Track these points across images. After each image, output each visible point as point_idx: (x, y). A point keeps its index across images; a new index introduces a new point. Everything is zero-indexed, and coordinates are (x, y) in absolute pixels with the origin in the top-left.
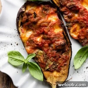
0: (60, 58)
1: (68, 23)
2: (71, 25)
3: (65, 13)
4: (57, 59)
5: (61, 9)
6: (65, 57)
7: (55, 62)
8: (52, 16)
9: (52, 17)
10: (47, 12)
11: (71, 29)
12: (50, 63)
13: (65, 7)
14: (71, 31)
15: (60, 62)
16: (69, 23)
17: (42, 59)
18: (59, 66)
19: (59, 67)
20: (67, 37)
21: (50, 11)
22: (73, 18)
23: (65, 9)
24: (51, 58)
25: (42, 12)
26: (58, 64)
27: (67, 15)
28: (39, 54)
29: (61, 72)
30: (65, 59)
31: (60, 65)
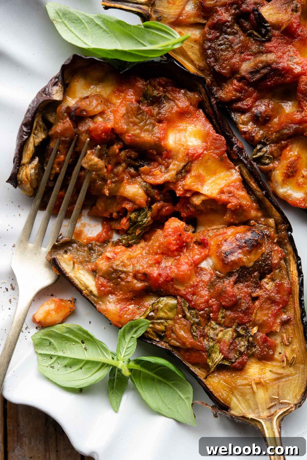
0: (257, 303)
1: (259, 147)
2: (271, 153)
3: (239, 104)
4: (247, 312)
5: (217, 91)
6: (278, 292)
7: (239, 325)
8: (182, 125)
9: (185, 130)
10: (160, 108)
11: (274, 169)
12: (220, 335)
13: (235, 82)
14: (278, 175)
15: (260, 316)
16: (265, 145)
17: (182, 333)
18: (260, 335)
19: (265, 341)
20: (268, 203)
21: (172, 103)
22: (276, 120)
23: (236, 90)
24: (220, 315)
25: (139, 109)
26: (255, 330)
27: (248, 115)
28: (162, 314)
29: (277, 356)
30: (277, 297)
31: (266, 330)
